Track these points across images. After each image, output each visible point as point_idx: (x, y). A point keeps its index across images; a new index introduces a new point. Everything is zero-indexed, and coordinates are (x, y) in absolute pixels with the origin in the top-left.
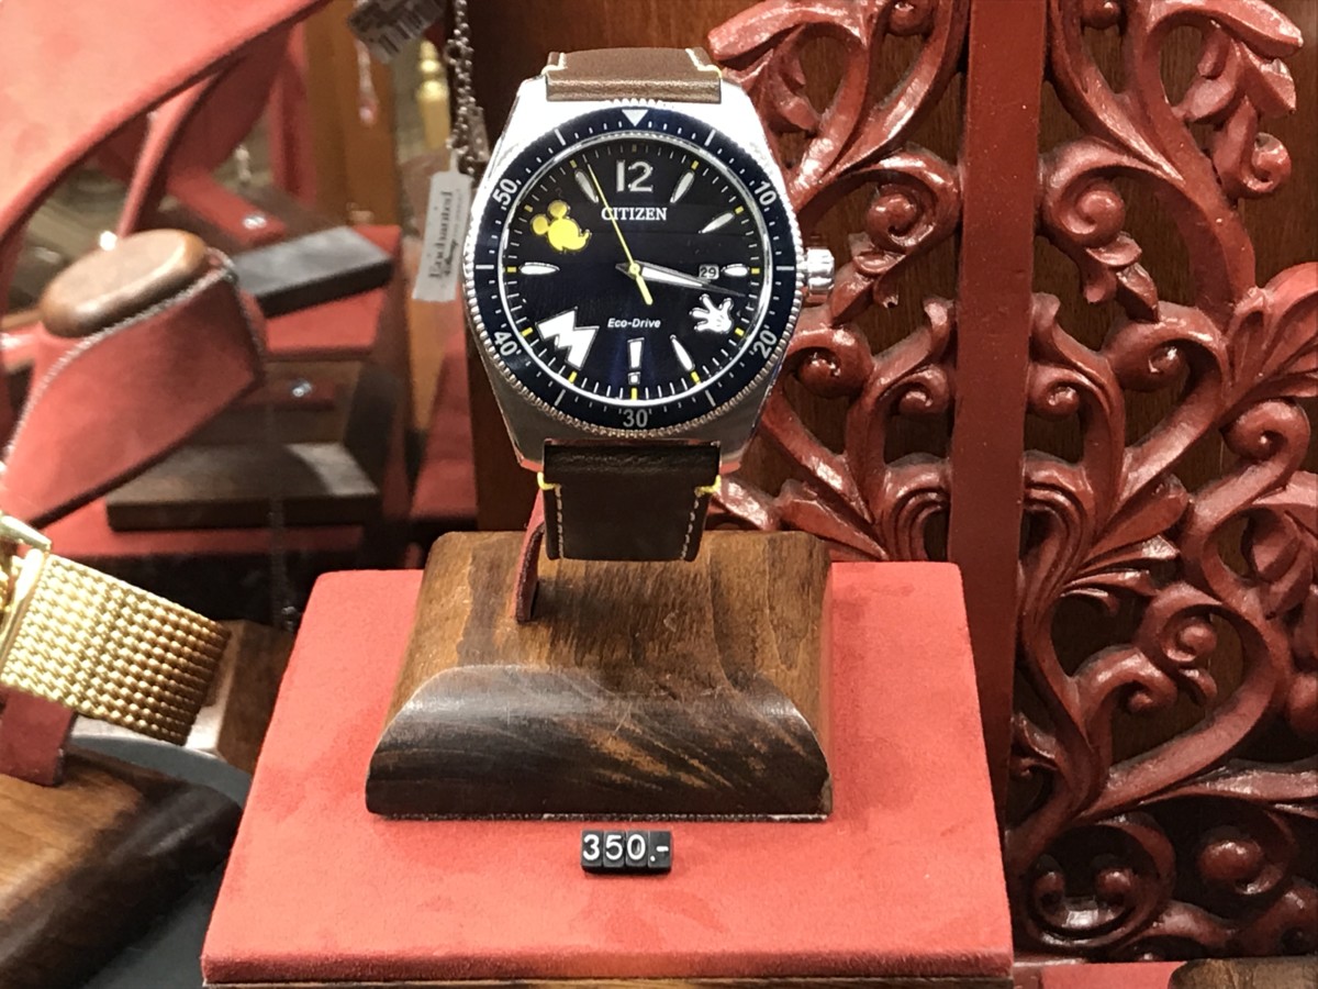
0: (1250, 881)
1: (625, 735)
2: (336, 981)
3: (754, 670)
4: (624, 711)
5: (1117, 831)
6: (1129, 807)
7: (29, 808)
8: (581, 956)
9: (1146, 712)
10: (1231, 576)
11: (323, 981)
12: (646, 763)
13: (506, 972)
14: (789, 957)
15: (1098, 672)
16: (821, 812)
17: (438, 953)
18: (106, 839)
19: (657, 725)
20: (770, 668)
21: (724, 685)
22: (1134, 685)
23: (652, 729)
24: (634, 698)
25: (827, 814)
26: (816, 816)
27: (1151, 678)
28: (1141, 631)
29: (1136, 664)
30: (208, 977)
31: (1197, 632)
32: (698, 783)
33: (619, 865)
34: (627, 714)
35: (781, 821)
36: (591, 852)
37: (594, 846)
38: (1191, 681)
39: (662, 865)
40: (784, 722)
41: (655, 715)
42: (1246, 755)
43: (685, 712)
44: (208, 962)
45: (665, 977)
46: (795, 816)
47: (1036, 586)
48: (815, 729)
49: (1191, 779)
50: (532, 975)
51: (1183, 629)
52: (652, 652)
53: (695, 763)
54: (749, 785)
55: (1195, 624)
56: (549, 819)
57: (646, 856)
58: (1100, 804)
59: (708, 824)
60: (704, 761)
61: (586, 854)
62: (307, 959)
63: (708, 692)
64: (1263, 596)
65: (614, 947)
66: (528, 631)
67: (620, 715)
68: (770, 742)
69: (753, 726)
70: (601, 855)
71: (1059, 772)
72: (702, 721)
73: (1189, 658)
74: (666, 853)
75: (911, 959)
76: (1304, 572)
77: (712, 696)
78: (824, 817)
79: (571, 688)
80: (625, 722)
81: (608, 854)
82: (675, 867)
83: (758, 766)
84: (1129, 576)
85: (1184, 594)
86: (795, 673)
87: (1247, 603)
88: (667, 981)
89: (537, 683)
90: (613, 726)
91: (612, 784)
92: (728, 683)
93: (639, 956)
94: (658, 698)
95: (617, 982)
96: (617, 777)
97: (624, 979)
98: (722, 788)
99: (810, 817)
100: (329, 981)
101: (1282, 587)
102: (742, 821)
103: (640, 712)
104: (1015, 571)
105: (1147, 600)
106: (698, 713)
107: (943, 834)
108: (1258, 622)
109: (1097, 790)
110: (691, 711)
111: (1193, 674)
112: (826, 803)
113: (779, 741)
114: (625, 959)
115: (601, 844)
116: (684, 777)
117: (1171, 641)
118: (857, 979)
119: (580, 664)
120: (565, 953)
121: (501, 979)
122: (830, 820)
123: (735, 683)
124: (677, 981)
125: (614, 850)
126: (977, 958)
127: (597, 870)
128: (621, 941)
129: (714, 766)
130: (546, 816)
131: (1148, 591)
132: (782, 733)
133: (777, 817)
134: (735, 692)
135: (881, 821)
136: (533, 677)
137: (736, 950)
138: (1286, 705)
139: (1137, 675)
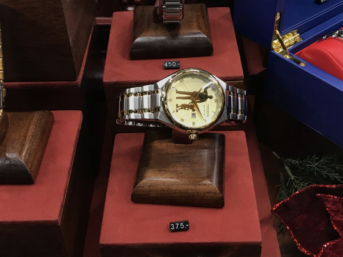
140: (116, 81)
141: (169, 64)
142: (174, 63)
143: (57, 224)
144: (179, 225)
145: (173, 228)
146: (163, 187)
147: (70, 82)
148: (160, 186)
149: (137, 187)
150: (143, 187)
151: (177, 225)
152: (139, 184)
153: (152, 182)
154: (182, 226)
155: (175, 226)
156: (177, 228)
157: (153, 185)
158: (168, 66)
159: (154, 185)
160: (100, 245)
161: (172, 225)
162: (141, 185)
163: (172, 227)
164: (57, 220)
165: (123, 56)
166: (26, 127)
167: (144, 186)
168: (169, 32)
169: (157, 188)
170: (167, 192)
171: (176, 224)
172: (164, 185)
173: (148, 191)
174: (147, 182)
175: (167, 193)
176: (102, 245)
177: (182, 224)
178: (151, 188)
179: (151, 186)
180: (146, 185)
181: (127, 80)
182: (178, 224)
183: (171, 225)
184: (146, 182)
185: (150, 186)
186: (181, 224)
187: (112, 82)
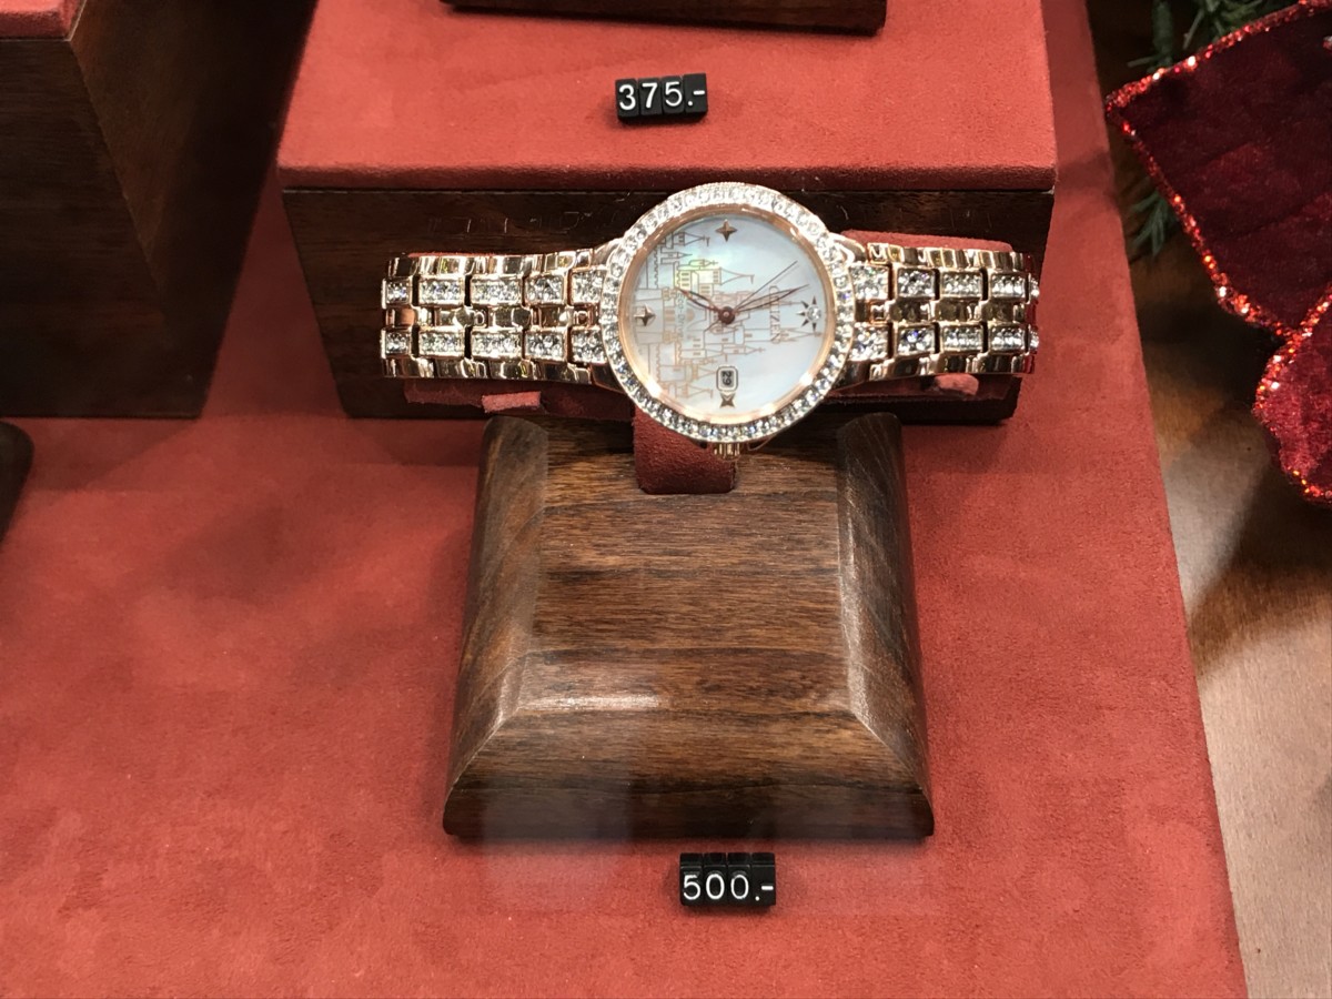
143: (59, 33)
144: (661, 89)
145: (628, 102)
151: (650, 88)
154: (674, 96)
155: (641, 93)
156: (649, 105)
160: (278, 171)
161: (627, 91)
163: (623, 97)
164: (56, 14)
171: (645, 85)
176: (289, 172)
177: (671, 87)
182: (654, 85)
183: (622, 90)
186: (668, 85)
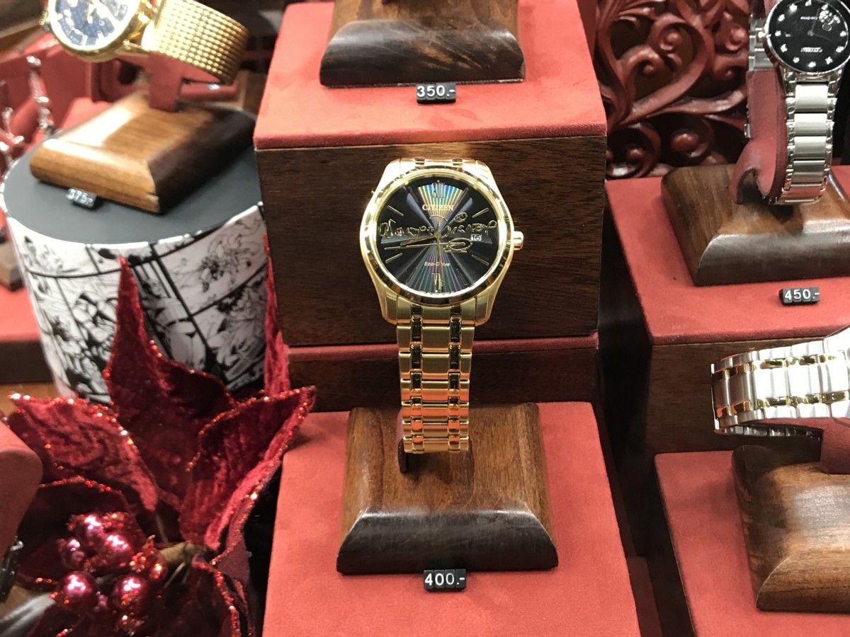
0: (693, 150)
1: (434, 45)
2: (313, 147)
3: (489, 17)
4: (432, 35)
5: (637, 130)
6: (641, 119)
7: (165, 121)
8: (419, 132)
9: (651, 75)
10: (689, 9)
11: (307, 147)
12: (443, 57)
13: (387, 141)
14: (510, 129)
15: (630, 57)
16: (521, 78)
17: (357, 133)
18: (201, 131)
19: (447, 41)
20: (497, 15)
21: (476, 23)
22: (645, 62)
23: (446, 42)
24: (437, 30)
25: (523, 78)
26: (518, 80)
27: (653, 59)
28: (649, 37)
29: (647, 52)
30: (257, 146)
31: (674, 36)
32: (466, 66)
33: (433, 99)
34: (434, 37)
35: (503, 83)
36: (421, 93)
37: (422, 91)
38: (670, 60)
39: (452, 98)
40: (505, 39)
41: (446, 36)
42: (692, 94)
43: (460, 36)
44: (257, 139)
45: (455, 141)
46: (509, 80)
47: (604, 16)
48: (518, 40)
49: (669, 105)
50: (398, 142)
51: (668, 34)
52: (444, 12)
53: (465, 57)
54: (489, 66)
55: (674, 32)
56: (401, 86)
57: (445, 94)
58: (629, 118)
59: (471, 86)
60: (469, 56)
61: (419, 95)
62: (299, 137)
63: (470, 26)
64: (703, 18)
65: (432, 128)
66: (387, 7)
67: (431, 38)
68: (499, 46)
69: (490, 40)
70: (426, 95)
71: (613, 105)
72: (468, 38)
73: (670, 48)
74: (454, 93)
75: (563, 128)
76: (722, 6)
77: (471, 28)
78: (521, 80)
79: (408, 27)
80: (433, 40)
81: (429, 94)
82: (457, 100)
83: (493, 57)
84: (646, 10)
85: (669, 18)
86: (507, 19)
87: (696, 22)
88: (457, 143)
89: (393, 26)
90: (428, 42)
91: (428, 68)
92: (478, 22)
93: (444, 132)
94: (448, 29)
95: (435, 144)
96: (431, 65)
97: (438, 142)
98: (476, 67)
99: (515, 80)
100: (310, 147)
101: (712, 13)
102: (486, 83)
103: (440, 36)
104: (595, 10)
105: (652, 22)
106: (466, 36)
107: (574, 85)
108: (701, 30)
109: (628, 112)
110: (462, 34)
111: (671, 56)
112: (522, 73)
113: (502, 45)
114: (439, 133)
115: (425, 91)
116: (460, 64)
117: (662, 40)
118: (539, 139)
119: (412, 17)
120: (412, 131)
121: (385, 144)
122: (524, 82)
123: (482, 22)
124: (461, 143)
125: (431, 92)
126: (591, 126)
127: (423, 102)
128: (436, 126)
129: (474, 59)
130: (399, 84)
131: (653, 17)
132: (503, 42)
133: (501, 81)
134: (482, 26)
135: (547, 82)
136: (391, 24)
137: (487, 127)
138: (711, 69)
139: (648, 58)
140: (682, 334)
141: (795, 293)
142: (807, 292)
146: (835, 572)
147: (578, 338)
148: (826, 571)
149: (774, 574)
150: (786, 574)
152: (778, 567)
153: (808, 563)
157: (810, 569)
158: (793, 298)
159: (813, 568)
162: (782, 570)
165: (674, 279)
166: (510, 442)
167: (789, 572)
168: (782, 223)
169: (820, 575)
170: (845, 585)
172: (836, 569)
173: (799, 583)
174: (796, 563)
175: (845, 587)
178: (807, 576)
179: (807, 571)
180: (796, 570)
181: (708, 332)
184: (793, 563)
185: (804, 571)
187: (672, 337)
